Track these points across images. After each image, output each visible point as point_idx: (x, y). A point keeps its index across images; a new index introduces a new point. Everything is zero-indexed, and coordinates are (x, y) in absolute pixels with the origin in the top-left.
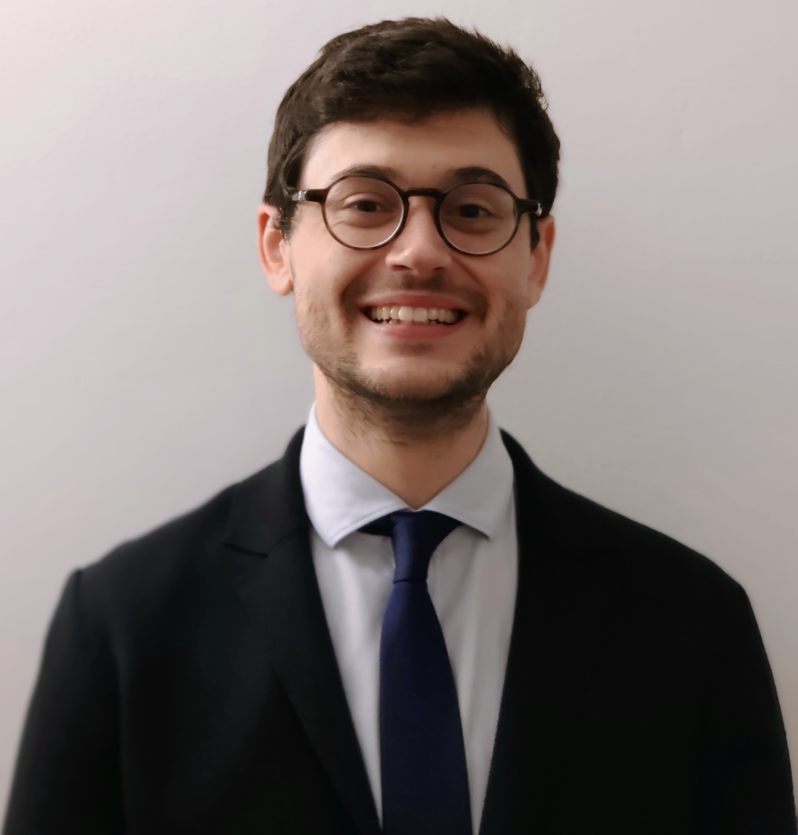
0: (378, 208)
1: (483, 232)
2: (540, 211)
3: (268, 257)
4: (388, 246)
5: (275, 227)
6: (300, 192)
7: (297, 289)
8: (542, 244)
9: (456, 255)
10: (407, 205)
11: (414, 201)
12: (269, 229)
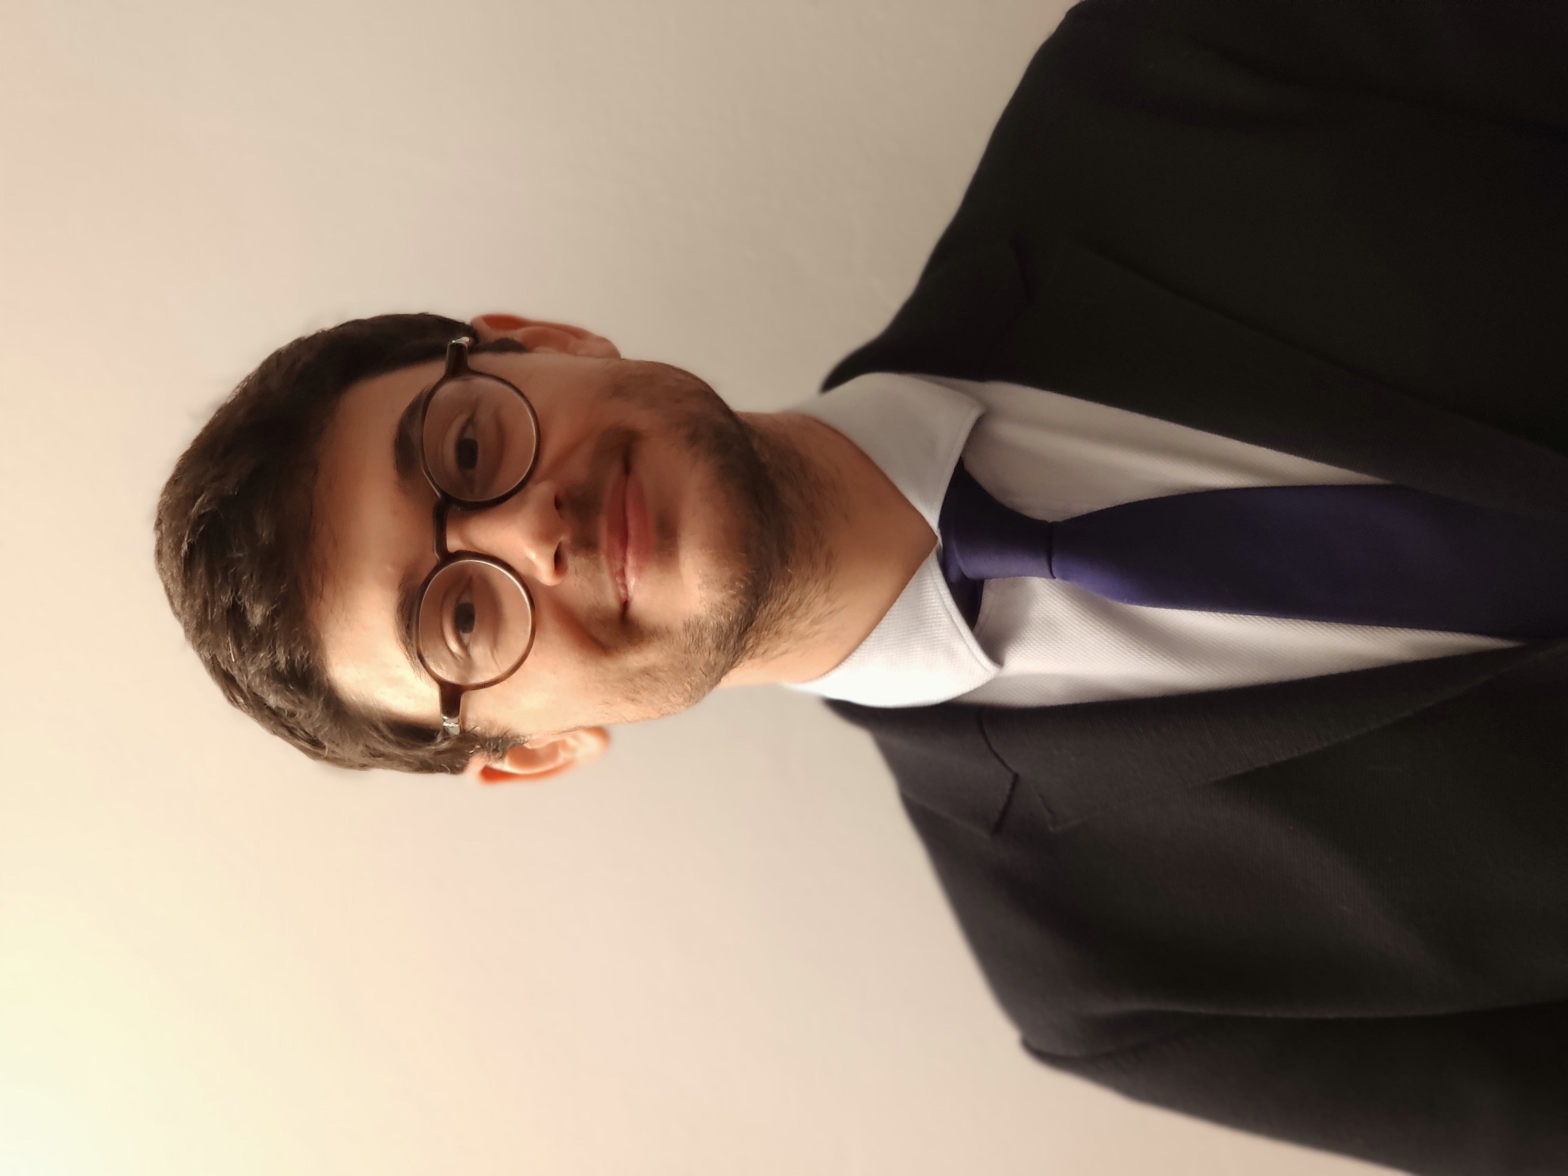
0: (466, 599)
1: (502, 433)
2: (465, 340)
3: (550, 766)
4: (529, 584)
5: (502, 758)
6: (445, 724)
7: (599, 721)
8: (517, 335)
9: (538, 475)
10: (460, 555)
11: (454, 543)
12: (505, 766)
